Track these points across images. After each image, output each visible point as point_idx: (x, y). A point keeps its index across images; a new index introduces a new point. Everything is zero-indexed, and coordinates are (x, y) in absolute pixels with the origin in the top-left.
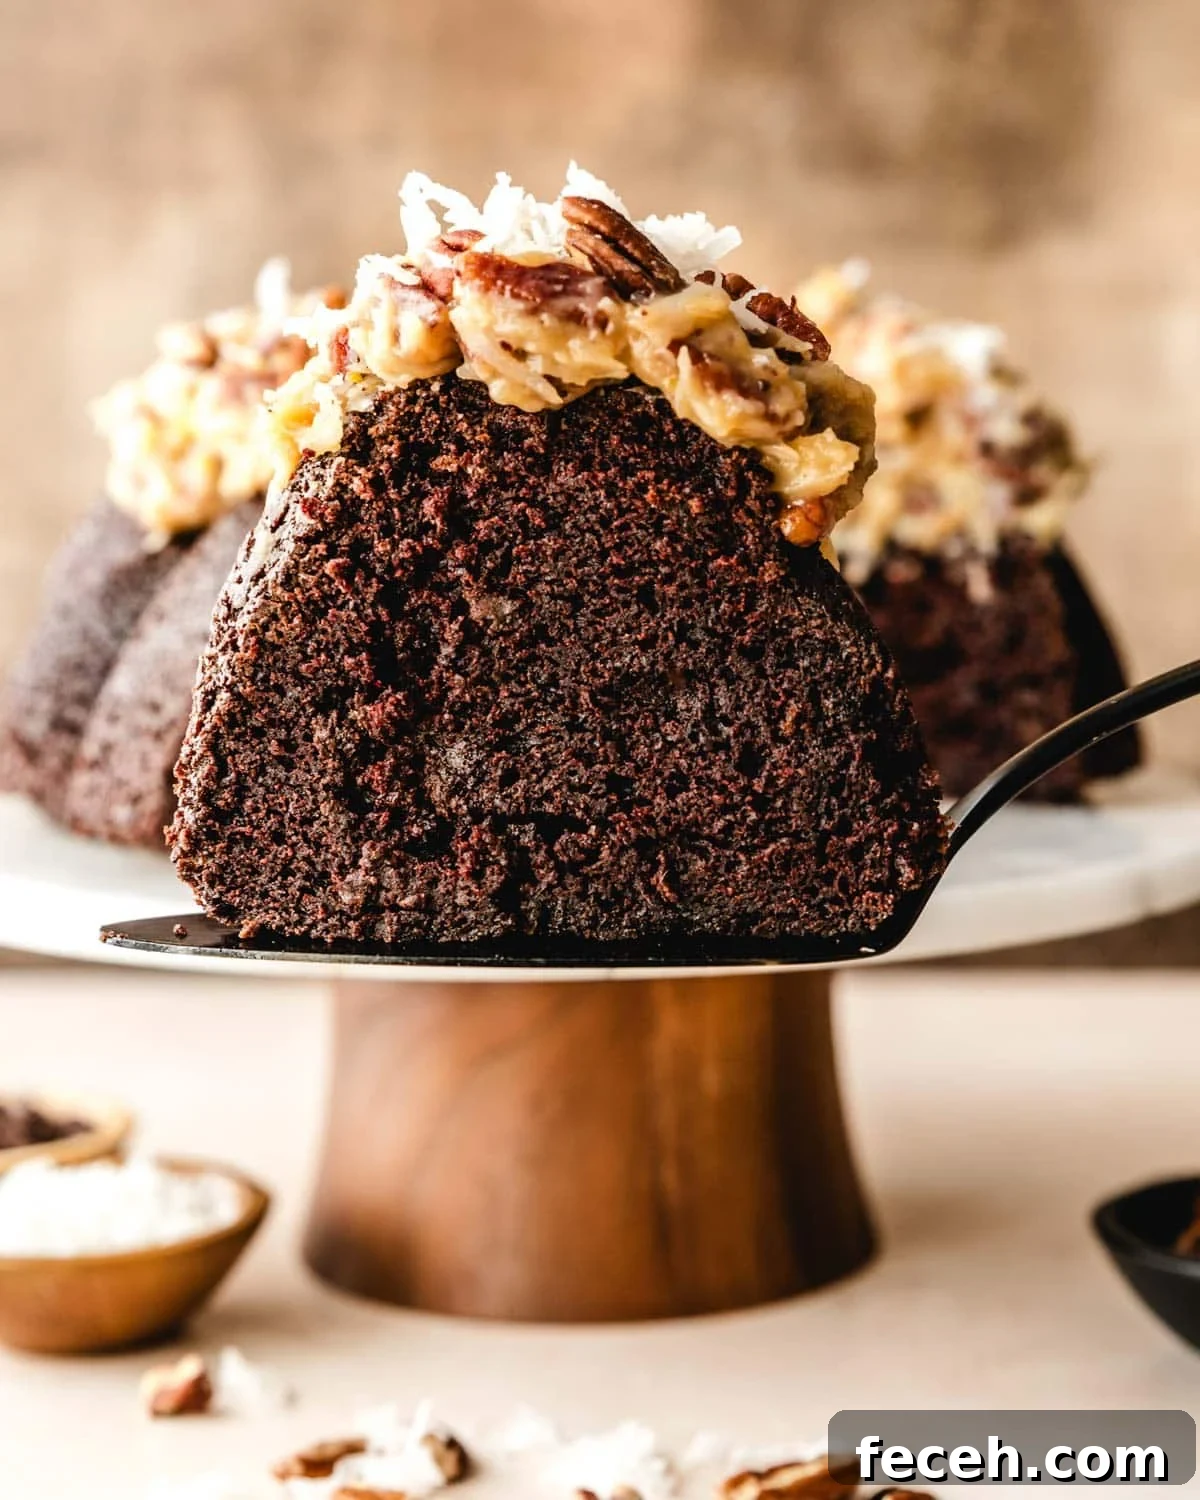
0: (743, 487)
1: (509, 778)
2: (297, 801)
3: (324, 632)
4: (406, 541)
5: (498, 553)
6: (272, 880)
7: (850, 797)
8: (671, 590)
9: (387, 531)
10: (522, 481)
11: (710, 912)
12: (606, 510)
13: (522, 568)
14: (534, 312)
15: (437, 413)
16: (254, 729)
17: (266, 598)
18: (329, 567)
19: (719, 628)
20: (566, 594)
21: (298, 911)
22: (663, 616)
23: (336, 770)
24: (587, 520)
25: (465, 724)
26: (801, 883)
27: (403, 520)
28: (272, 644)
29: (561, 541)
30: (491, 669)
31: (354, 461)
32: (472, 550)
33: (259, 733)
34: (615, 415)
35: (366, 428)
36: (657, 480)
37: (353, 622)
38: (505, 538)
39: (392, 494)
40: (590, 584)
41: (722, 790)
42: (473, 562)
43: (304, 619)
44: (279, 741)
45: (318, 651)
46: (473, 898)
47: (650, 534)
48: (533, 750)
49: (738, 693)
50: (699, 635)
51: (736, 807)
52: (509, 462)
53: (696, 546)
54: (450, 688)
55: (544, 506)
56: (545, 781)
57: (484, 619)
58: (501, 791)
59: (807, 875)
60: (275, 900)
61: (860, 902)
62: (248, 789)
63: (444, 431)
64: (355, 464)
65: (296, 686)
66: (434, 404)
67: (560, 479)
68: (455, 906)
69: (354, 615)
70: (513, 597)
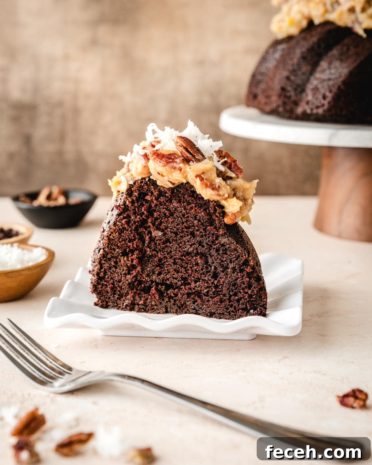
0: (215, 210)
1: (160, 274)
2: (117, 277)
3: (123, 236)
4: (139, 216)
5: (159, 221)
6: (111, 295)
7: (237, 287)
8: (198, 233)
9: (135, 213)
10: (165, 204)
11: (203, 311)
12: (184, 213)
13: (164, 225)
14: (165, 166)
15: (147, 186)
16: (108, 258)
17: (110, 228)
18: (123, 221)
19: (209, 243)
20: (174, 232)
21: (117, 303)
22: (196, 239)
23: (126, 270)
24: (179, 215)
25: (150, 260)
26: (225, 307)
27: (138, 211)
28: (112, 239)
29: (173, 219)
30: (157, 247)
31: (128, 196)
32: (153, 220)
33: (110, 259)
34: (187, 190)
35: (131, 188)
36: (196, 207)
37: (130, 234)
38: (160, 217)
39: (136, 204)
40: (180, 230)
41: (207, 283)
42: (153, 222)
43: (119, 233)
44: (114, 261)
45: (122, 241)
46: (156, 303)
47: (194, 219)
48: (165, 268)
49: (213, 259)
50: (205, 244)
51: (211, 287)
52: (162, 199)
53: (204, 223)
54: (147, 251)
55: (170, 210)
56: (167, 276)
57: (155, 236)
58: (158, 277)
59: (226, 305)
60: (112, 300)
61: (238, 312)
62: (107, 272)
63: (149, 190)
64: (128, 197)
65: (117, 249)
66: (147, 184)
67: (174, 204)
68: (152, 305)
69: (130, 232)
70: (162, 231)
